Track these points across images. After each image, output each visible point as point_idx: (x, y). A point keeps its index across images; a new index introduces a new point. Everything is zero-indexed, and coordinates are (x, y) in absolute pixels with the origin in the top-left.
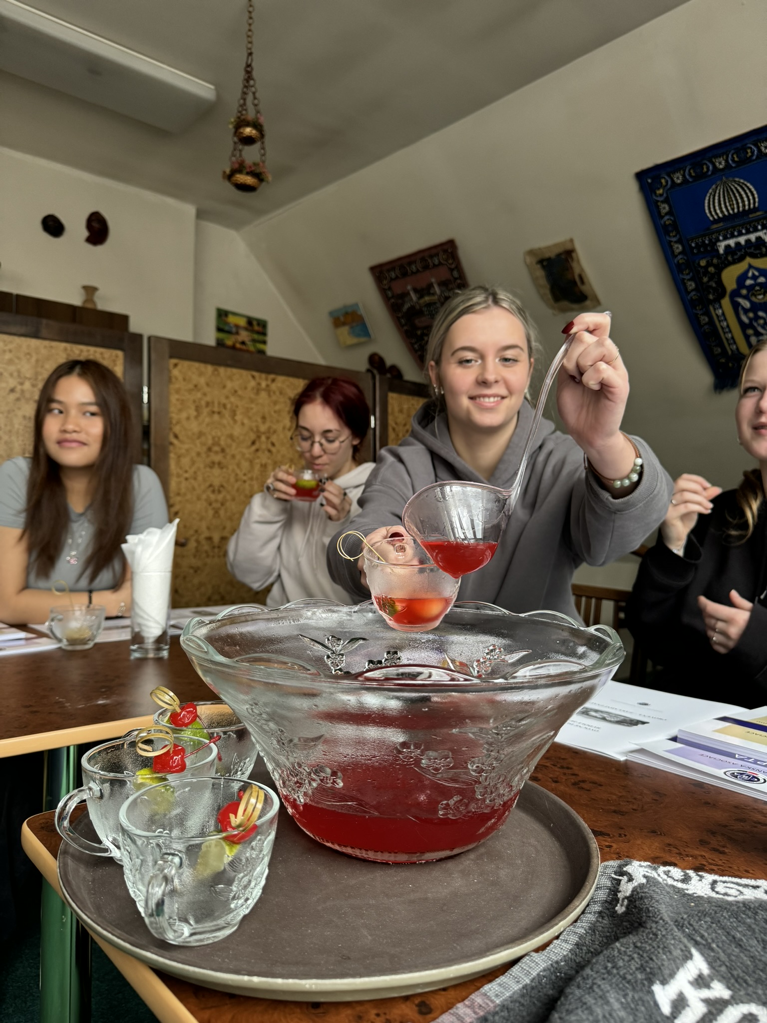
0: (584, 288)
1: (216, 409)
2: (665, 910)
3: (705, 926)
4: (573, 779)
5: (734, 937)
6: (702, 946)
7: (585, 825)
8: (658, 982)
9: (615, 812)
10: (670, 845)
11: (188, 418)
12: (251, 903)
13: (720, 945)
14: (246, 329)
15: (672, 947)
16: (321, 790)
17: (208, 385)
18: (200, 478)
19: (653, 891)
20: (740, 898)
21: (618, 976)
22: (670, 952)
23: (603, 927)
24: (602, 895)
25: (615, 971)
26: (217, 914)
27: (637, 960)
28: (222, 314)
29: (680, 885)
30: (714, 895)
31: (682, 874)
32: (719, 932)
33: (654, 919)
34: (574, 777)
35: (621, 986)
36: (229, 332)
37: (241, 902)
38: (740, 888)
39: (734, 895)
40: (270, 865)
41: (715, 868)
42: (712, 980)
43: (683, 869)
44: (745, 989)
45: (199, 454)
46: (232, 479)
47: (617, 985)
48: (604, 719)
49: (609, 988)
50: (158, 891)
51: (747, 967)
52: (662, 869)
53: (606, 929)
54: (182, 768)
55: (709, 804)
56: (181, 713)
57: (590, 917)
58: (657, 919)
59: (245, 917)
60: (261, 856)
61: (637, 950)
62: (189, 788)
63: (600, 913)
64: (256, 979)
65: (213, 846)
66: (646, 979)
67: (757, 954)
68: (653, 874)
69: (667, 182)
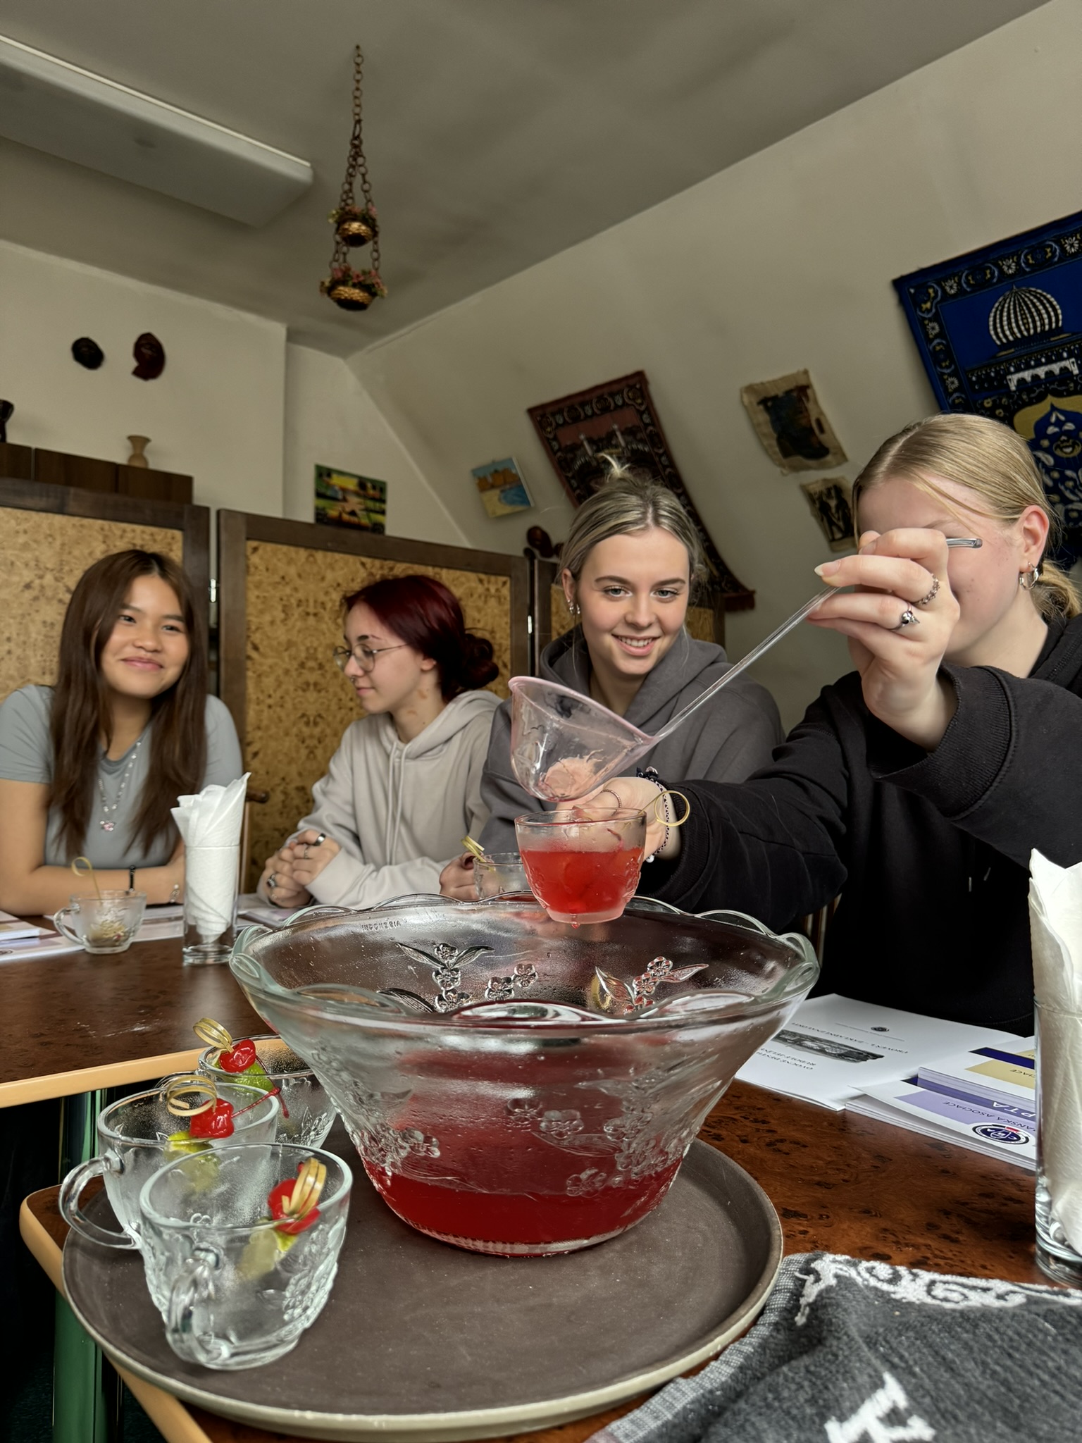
0: (822, 438)
1: (311, 610)
2: (853, 1322)
3: (906, 1344)
4: (769, 1138)
5: (944, 1358)
6: (900, 1370)
7: (768, 1203)
8: (833, 1418)
9: (819, 1184)
10: (885, 1230)
11: (272, 623)
12: (313, 1313)
13: (925, 1368)
14: (357, 494)
15: (856, 1372)
16: (412, 1162)
17: (300, 576)
18: (289, 705)
19: (843, 1296)
20: (963, 1305)
21: (780, 1411)
22: (854, 1379)
23: (776, 1344)
24: (781, 1301)
25: (776, 1404)
26: (266, 1327)
27: (808, 1389)
28: (323, 474)
29: (885, 1287)
30: (929, 1300)
31: (891, 1271)
32: (925, 1350)
33: (836, 1334)
34: (770, 1134)
35: (783, 1423)
36: (334, 499)
37: (298, 1311)
38: (966, 1291)
39: (956, 1300)
40: (341, 1260)
41: (942, 1262)
42: (911, 1415)
43: (893, 1265)
44: (954, 1427)
45: (287, 672)
46: (334, 707)
47: (778, 1422)
48: (822, 1051)
49: (766, 1426)
50: (185, 1299)
51: (959, 1397)
52: (865, 1264)
53: (779, 1348)
54: (229, 1130)
55: (948, 1172)
56: (234, 1053)
57: (762, 1331)
58: (840, 1335)
59: (306, 1332)
60: (325, 1250)
61: (809, 1376)
62: (238, 1158)
63: (776, 1324)
64: (310, 1415)
65: (262, 1237)
66: (817, 1414)
67: (973, 1380)
68: (852, 1273)
69: (936, 292)
